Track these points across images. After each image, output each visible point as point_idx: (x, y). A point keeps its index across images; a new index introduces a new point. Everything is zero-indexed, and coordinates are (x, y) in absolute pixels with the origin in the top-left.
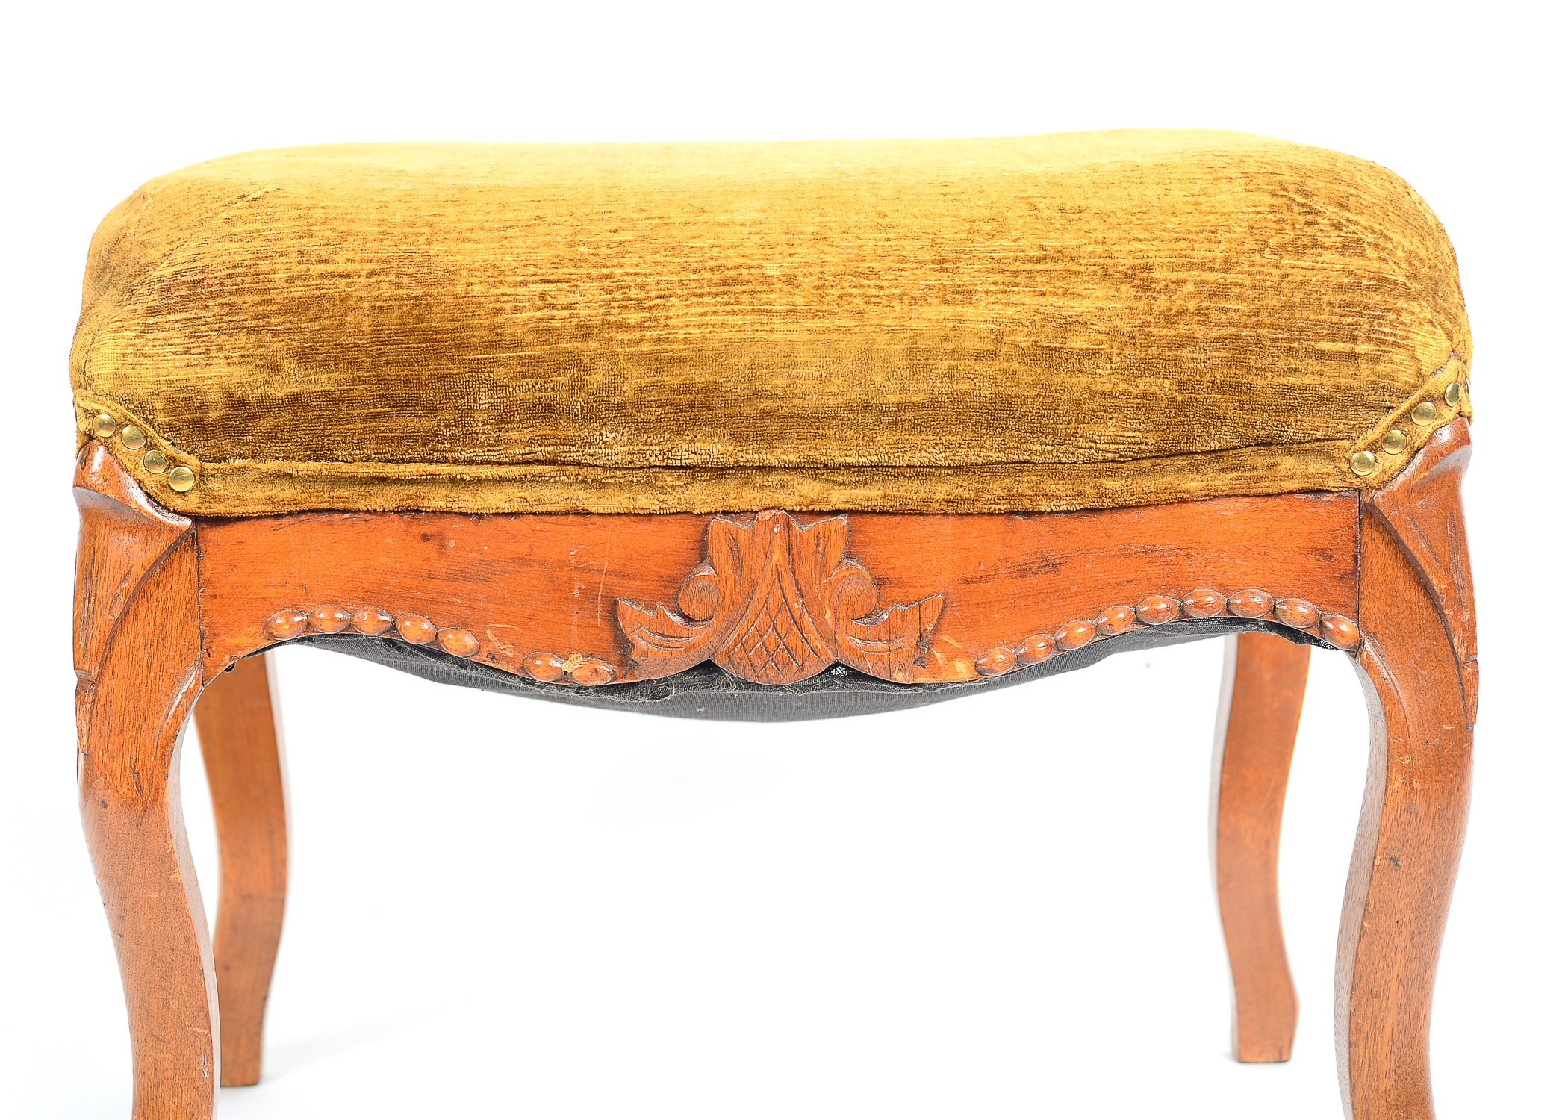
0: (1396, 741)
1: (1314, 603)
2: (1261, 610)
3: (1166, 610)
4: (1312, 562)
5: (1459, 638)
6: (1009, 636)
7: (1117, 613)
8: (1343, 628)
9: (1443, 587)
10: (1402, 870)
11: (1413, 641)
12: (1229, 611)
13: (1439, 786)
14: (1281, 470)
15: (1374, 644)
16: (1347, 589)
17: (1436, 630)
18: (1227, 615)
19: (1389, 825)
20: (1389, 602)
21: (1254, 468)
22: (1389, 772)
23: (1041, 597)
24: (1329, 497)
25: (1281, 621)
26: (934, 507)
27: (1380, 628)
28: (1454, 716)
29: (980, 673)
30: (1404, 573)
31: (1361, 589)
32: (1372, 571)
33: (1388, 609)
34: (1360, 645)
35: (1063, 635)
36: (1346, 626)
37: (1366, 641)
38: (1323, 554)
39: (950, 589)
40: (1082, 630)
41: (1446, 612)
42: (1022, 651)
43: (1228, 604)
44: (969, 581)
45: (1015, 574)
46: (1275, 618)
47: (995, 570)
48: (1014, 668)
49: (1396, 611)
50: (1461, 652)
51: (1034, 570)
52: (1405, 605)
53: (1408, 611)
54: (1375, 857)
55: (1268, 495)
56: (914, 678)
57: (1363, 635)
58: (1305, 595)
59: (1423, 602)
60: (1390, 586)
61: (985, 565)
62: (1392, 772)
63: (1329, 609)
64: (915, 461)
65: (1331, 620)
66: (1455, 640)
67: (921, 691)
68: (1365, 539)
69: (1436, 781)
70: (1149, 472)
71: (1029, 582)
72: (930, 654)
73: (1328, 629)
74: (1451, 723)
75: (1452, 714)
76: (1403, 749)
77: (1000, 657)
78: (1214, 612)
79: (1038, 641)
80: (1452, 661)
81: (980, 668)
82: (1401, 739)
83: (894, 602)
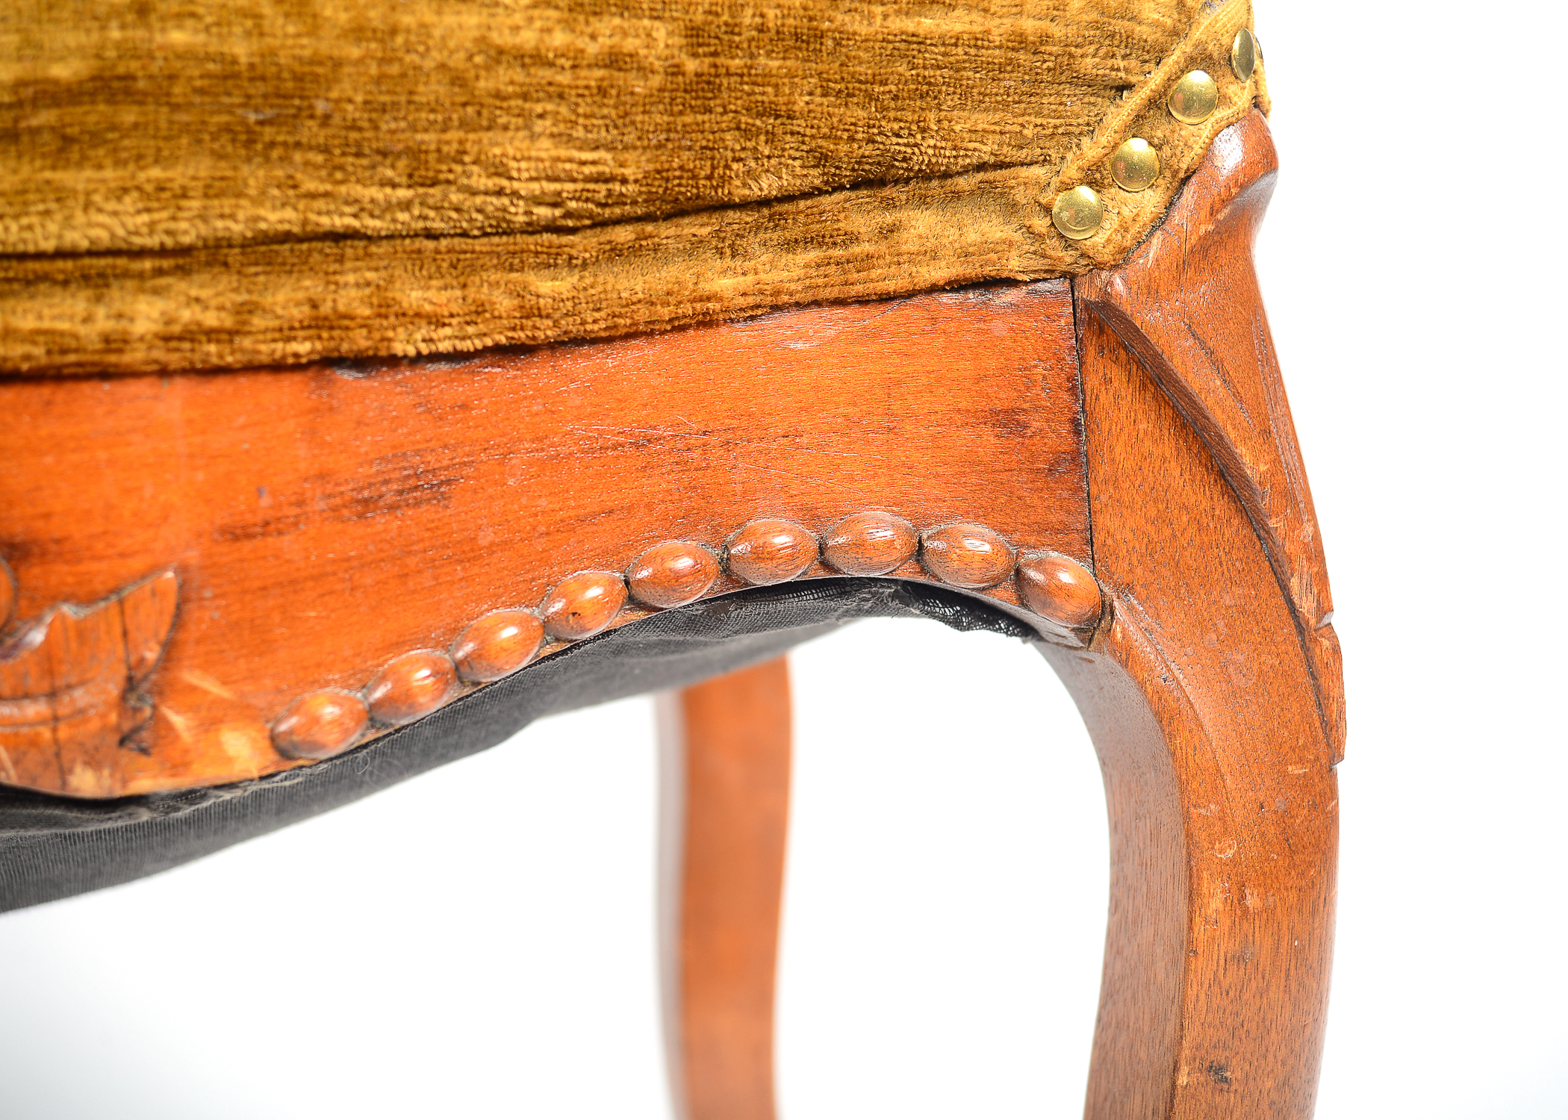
0: (1203, 811)
1: (1002, 531)
2: (896, 555)
3: (695, 572)
4: (989, 440)
5: (1301, 578)
6: (345, 660)
7: (586, 585)
8: (1065, 578)
9: (1263, 468)
10: (1233, 1088)
11: (1208, 593)
12: (825, 565)
13: (1292, 897)
14: (908, 240)
15: (1131, 609)
16: (1065, 494)
17: (1252, 565)
18: (822, 575)
19: (1202, 996)
20: (1153, 513)
21: (853, 238)
22: (1195, 880)
23: (412, 562)
24: (1009, 296)
25: (934, 576)
26: (134, 356)
27: (1139, 571)
28: (1305, 746)
29: (285, 754)
30: (1177, 449)
31: (1094, 490)
32: (1111, 449)
33: (1151, 529)
34: (1103, 612)
35: (469, 647)
36: (1070, 573)
37: (1116, 604)
38: (1008, 421)
39: (193, 556)
40: (509, 632)
41: (1272, 523)
42: (379, 693)
43: (822, 549)
44: (237, 534)
45: (346, 512)
46: (923, 571)
47: (300, 503)
48: (363, 735)
49: (1167, 532)
50: (1306, 605)
51: (390, 498)
52: (1185, 519)
53: (1192, 530)
54: (1176, 1069)
55: (885, 298)
56: (125, 782)
57: (1106, 590)
58: (981, 515)
59: (1222, 507)
60: (1151, 479)
61: (273, 494)
62: (1200, 878)
63: (1032, 540)
64: (74, 237)
65: (1039, 565)
66: (1294, 583)
67: (144, 815)
68: (1093, 382)
69: (1286, 889)
70: (633, 251)
71: (380, 527)
72: (157, 717)
73: (1035, 585)
74: (1301, 761)
75: (1301, 742)
76: (1218, 828)
77: (330, 711)
78: (797, 567)
79: (417, 664)
80: (1289, 629)
81: (283, 743)
82: (1212, 807)
83: (55, 598)
